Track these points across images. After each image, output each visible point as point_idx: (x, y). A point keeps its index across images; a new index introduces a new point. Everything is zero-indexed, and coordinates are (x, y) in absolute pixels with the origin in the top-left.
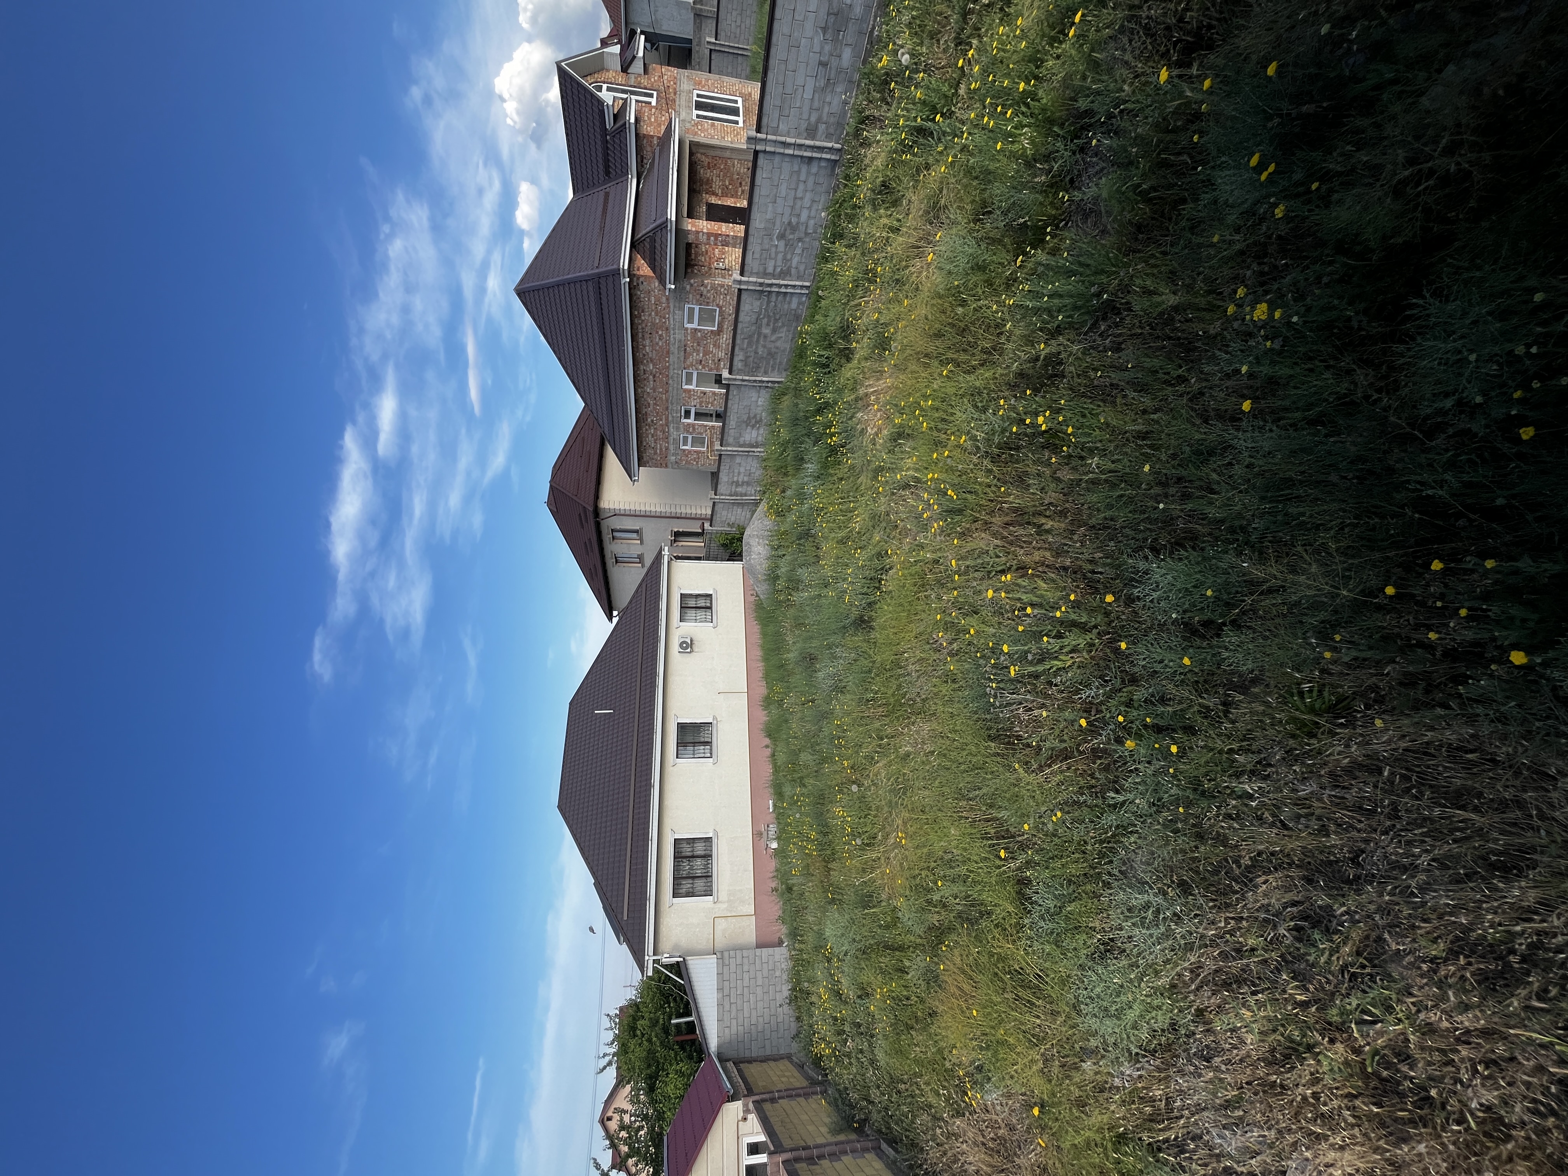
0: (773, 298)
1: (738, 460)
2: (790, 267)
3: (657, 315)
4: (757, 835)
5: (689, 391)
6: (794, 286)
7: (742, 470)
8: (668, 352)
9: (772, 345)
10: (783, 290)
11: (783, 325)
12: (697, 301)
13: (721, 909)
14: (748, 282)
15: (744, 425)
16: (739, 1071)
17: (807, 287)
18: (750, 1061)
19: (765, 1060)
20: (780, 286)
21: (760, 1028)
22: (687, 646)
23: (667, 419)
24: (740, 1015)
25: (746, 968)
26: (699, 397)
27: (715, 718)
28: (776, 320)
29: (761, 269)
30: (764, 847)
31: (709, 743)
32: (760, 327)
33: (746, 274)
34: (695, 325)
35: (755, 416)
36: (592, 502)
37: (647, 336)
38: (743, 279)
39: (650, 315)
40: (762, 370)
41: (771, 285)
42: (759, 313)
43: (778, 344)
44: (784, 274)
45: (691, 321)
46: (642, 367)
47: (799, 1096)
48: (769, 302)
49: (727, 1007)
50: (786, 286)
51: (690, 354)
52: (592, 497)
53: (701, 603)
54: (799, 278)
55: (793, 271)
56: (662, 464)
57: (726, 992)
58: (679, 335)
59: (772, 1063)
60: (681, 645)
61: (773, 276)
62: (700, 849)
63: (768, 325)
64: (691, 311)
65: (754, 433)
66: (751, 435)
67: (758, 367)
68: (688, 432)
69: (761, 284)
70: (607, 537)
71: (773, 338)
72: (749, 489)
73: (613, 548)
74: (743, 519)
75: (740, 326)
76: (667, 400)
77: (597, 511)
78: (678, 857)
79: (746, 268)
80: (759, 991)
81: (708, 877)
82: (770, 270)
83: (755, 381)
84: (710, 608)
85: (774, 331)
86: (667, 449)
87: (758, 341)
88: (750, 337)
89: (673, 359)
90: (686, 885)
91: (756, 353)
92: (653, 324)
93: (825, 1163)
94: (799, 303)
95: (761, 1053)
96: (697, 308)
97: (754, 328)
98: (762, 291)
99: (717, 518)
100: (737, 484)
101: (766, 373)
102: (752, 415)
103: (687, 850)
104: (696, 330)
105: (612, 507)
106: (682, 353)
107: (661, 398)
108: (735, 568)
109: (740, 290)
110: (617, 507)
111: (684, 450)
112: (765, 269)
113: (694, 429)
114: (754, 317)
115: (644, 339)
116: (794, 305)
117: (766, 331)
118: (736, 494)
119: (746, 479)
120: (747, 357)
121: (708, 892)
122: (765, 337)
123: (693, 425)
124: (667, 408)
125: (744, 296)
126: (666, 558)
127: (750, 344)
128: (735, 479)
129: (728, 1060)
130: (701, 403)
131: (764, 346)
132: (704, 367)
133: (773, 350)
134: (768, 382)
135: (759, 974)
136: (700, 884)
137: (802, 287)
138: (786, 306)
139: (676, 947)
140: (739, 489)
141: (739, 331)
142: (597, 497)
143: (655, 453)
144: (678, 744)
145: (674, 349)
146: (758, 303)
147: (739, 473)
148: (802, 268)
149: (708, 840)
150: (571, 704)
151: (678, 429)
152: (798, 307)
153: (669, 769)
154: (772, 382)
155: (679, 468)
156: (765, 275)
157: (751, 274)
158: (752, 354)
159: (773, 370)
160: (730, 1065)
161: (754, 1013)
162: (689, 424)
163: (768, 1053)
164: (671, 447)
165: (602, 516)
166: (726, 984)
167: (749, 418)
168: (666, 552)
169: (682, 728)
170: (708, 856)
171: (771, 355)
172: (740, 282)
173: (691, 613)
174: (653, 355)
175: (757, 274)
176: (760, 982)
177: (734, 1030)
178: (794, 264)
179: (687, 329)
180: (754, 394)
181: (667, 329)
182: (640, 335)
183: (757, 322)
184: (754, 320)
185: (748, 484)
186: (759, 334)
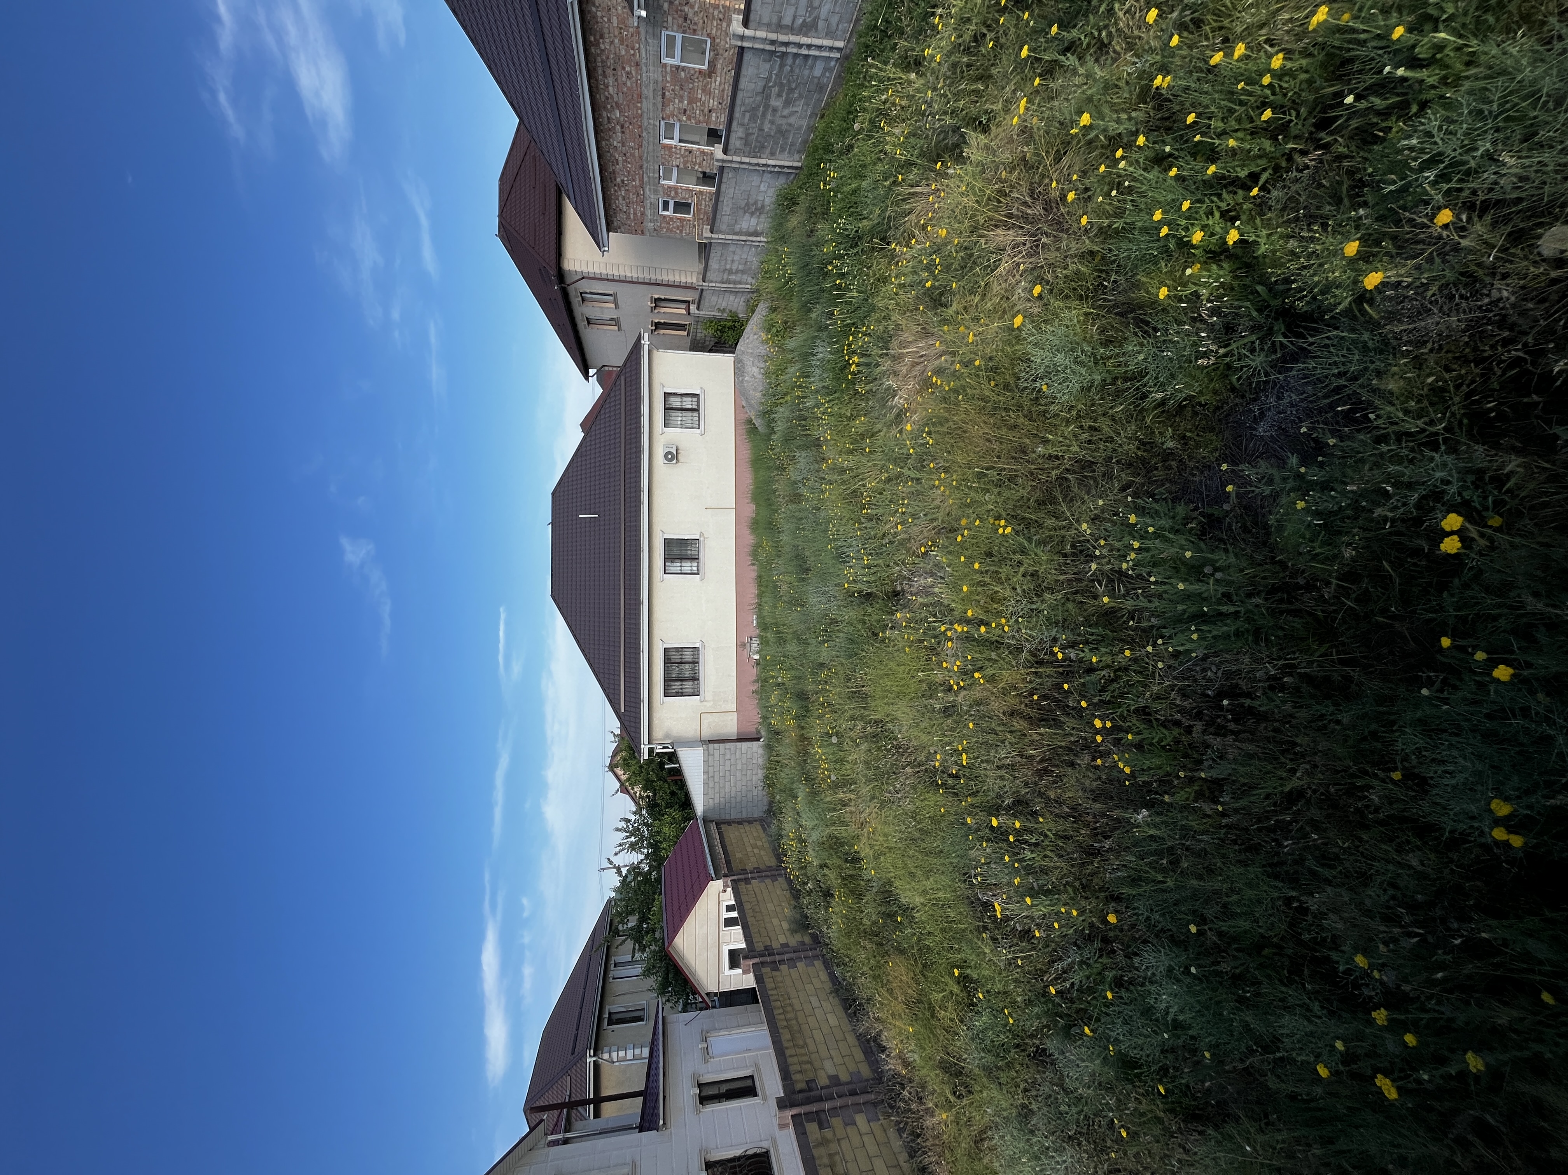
0: (790, 61)
1: (732, 248)
2: (817, 18)
3: (622, 41)
4: (741, 646)
5: (669, 148)
6: (820, 48)
7: (736, 258)
8: (640, 96)
9: (783, 122)
10: (804, 51)
11: (801, 96)
12: (680, 26)
13: (708, 706)
14: (754, 39)
15: (741, 212)
16: (721, 834)
17: (839, 50)
18: (729, 823)
19: (740, 822)
20: (800, 46)
21: (738, 800)
22: (672, 457)
23: (642, 179)
24: (722, 791)
25: (728, 757)
26: (683, 156)
27: (702, 534)
28: (791, 90)
29: (775, 20)
30: (747, 656)
31: (696, 559)
32: (768, 97)
33: (751, 24)
34: (676, 61)
35: (756, 203)
36: (553, 263)
37: (609, 72)
38: (748, 33)
39: (612, 42)
40: (768, 151)
41: (786, 44)
42: (768, 80)
43: (792, 120)
44: (807, 28)
45: (670, 54)
46: (604, 114)
47: (767, 876)
48: (782, 66)
49: (711, 785)
50: (809, 46)
51: (670, 100)
52: (553, 256)
53: (688, 403)
54: (830, 34)
55: (821, 24)
56: (637, 229)
57: (711, 774)
58: (654, 74)
59: (747, 827)
60: (666, 456)
61: (791, 30)
62: (688, 657)
63: (779, 95)
64: (671, 40)
65: (754, 221)
66: (748, 223)
67: (763, 147)
68: (669, 196)
69: (773, 42)
70: (575, 300)
71: (786, 112)
72: (745, 277)
73: (582, 311)
74: (735, 305)
75: (740, 95)
76: (641, 158)
77: (561, 275)
78: (668, 662)
79: (752, 17)
80: (738, 774)
81: (695, 679)
82: (787, 21)
83: (758, 165)
84: (697, 410)
85: (788, 103)
86: (643, 214)
87: (764, 115)
88: (754, 110)
89: (646, 105)
90: (676, 686)
91: (761, 129)
92: (618, 57)
93: (784, 968)
94: (825, 70)
95: (739, 816)
96: (679, 37)
97: (759, 98)
98: (774, 52)
99: (705, 303)
100: (730, 272)
101: (772, 154)
102: (751, 201)
103: (676, 657)
104: (678, 68)
105: (578, 269)
106: (659, 99)
107: (633, 155)
108: (725, 360)
109: (742, 49)
110: (585, 269)
111: (665, 217)
112: (780, 19)
113: (676, 193)
114: (761, 84)
115: (605, 76)
116: (817, 72)
117: (776, 103)
118: (729, 282)
119: (741, 267)
120: (748, 135)
121: (696, 694)
122: (775, 110)
123: (676, 189)
124: (641, 167)
125: (747, 56)
126: (646, 348)
127: (753, 118)
128: (728, 267)
129: (712, 821)
130: (685, 163)
131: (772, 122)
132: (689, 119)
133: (784, 127)
134: (774, 166)
135: (739, 762)
136: (688, 685)
137: (831, 49)
138: (806, 72)
139: (667, 736)
140: (733, 277)
141: (738, 102)
142: (559, 254)
143: (628, 218)
144: (666, 560)
145: (648, 92)
146: (767, 66)
147: (733, 261)
148: (834, 20)
149: (696, 649)
150: (553, 494)
151: (656, 192)
152: (823, 74)
153: (657, 585)
154: (780, 167)
155: (658, 236)
156: (779, 27)
157: (759, 25)
158: (756, 131)
159: (783, 150)
160: (713, 827)
161: (734, 789)
162: (669, 187)
163: (744, 816)
164: (648, 213)
165: (569, 281)
166: (711, 769)
167: (747, 204)
168: (646, 342)
169: (668, 542)
170: (695, 662)
171: (782, 133)
172: (742, 38)
173: (678, 417)
174: (620, 99)
175: (769, 27)
176: (739, 767)
177: (717, 801)
178: (823, 15)
179: (665, 65)
180: (755, 179)
181: (637, 64)
182: (600, 71)
183: (765, 92)
184: (759, 87)
185: (743, 272)
186: (767, 107)
